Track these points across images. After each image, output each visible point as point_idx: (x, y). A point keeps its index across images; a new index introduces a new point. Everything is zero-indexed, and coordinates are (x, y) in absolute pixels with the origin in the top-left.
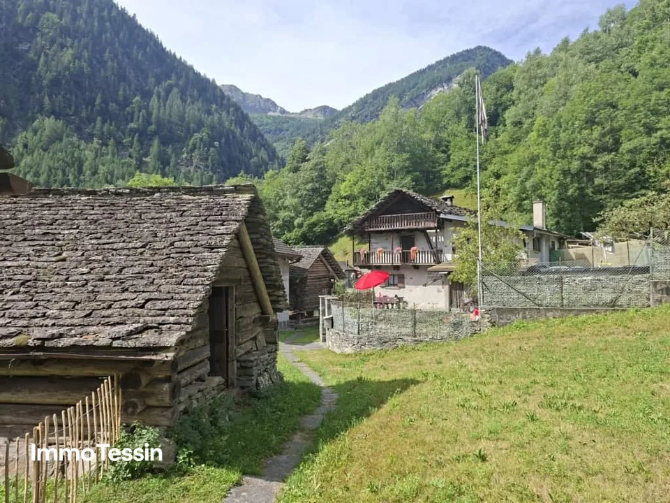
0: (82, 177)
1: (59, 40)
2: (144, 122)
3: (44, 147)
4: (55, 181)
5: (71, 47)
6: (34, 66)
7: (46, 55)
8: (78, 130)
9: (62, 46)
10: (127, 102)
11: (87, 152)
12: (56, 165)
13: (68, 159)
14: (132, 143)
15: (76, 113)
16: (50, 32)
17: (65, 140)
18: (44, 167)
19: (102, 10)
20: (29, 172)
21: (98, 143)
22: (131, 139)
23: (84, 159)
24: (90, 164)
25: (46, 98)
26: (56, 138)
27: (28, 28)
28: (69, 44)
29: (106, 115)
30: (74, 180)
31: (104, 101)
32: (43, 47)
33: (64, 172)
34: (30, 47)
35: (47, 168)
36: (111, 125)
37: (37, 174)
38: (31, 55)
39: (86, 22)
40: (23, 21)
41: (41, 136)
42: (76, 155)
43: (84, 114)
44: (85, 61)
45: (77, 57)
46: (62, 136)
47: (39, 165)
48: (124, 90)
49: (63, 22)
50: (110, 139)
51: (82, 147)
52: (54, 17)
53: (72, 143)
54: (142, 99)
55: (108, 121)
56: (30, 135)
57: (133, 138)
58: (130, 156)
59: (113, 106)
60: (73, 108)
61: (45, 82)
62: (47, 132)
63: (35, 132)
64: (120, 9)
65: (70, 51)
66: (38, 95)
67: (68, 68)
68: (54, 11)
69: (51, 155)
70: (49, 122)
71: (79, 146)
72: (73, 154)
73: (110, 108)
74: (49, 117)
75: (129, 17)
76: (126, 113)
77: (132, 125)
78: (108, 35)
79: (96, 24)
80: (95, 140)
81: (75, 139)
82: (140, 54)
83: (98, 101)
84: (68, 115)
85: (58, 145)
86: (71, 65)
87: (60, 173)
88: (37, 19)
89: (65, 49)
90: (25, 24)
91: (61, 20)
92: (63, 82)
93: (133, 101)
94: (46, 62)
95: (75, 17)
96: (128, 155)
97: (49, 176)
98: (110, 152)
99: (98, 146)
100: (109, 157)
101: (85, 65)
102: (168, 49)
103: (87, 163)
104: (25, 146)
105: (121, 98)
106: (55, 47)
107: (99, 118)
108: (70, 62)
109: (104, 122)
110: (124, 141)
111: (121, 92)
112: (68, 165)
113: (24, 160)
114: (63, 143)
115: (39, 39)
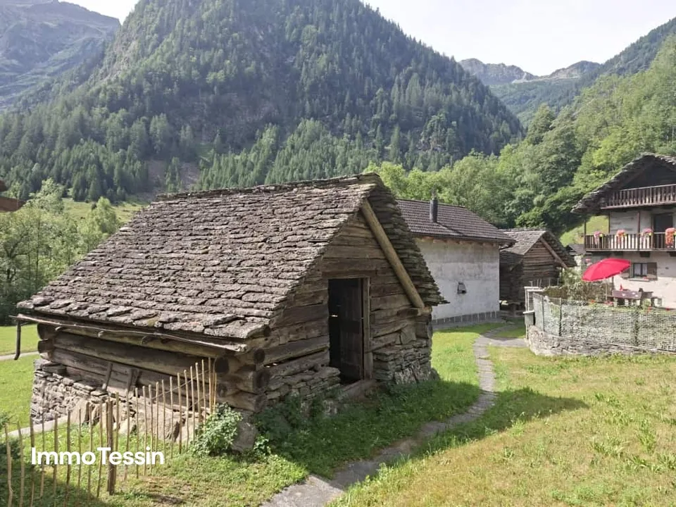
0: (335, 170)
1: (316, 48)
2: (385, 111)
3: (307, 146)
4: (315, 175)
5: (326, 53)
6: (298, 76)
7: (307, 63)
8: (332, 127)
9: (319, 53)
10: (371, 95)
11: (338, 147)
12: (315, 161)
13: (324, 155)
14: (375, 133)
15: (330, 113)
16: (309, 43)
17: (322, 138)
18: (306, 165)
19: (350, 12)
20: (295, 169)
21: (347, 137)
22: (374, 130)
23: (336, 153)
24: (341, 157)
25: (307, 102)
26: (315, 137)
27: (294, 43)
28: (323, 50)
29: (354, 111)
30: (328, 172)
31: (353, 98)
32: (304, 58)
33: (321, 168)
34: (295, 60)
35: (308, 164)
36: (358, 119)
37: (301, 171)
38: (296, 66)
39: (337, 27)
40: (289, 38)
41: (304, 136)
42: (330, 150)
43: (336, 113)
44: (337, 64)
45: (330, 61)
46: (319, 136)
47: (302, 162)
48: (369, 85)
49: (319, 31)
50: (357, 132)
51: (335, 143)
52: (311, 28)
53: (326, 140)
54: (384, 90)
55: (356, 116)
56: (296, 136)
57: (376, 130)
58: (374, 147)
59: (360, 101)
60: (327, 109)
61: (306, 89)
62: (308, 133)
63: (300, 134)
64: (365, 6)
65: (325, 56)
66: (301, 102)
67: (323, 73)
68: (312, 24)
69: (311, 152)
70: (309, 125)
71: (332, 143)
72: (328, 150)
73: (357, 103)
74: (309, 119)
75: (373, 12)
76: (370, 106)
77: (376, 117)
78: (356, 34)
79: (345, 26)
80: (345, 135)
81: (329, 136)
82: (383, 47)
83: (347, 98)
84: (324, 115)
85: (316, 144)
86: (326, 69)
87: (318, 167)
88: (300, 32)
89: (320, 56)
90: (291, 41)
91: (318, 29)
92: (320, 86)
93: (377, 93)
94: (306, 71)
95: (328, 23)
96: (371, 146)
97: (310, 171)
98: (357, 144)
99: (347, 140)
100: (356, 150)
101: (336, 66)
102: (408, 36)
103: (339, 156)
104: (293, 147)
105: (366, 92)
106: (313, 55)
107: (348, 114)
108: (325, 66)
109: (352, 117)
110: (369, 133)
111: (366, 87)
112: (324, 161)
113: (292, 159)
114: (320, 141)
115: (301, 51)
